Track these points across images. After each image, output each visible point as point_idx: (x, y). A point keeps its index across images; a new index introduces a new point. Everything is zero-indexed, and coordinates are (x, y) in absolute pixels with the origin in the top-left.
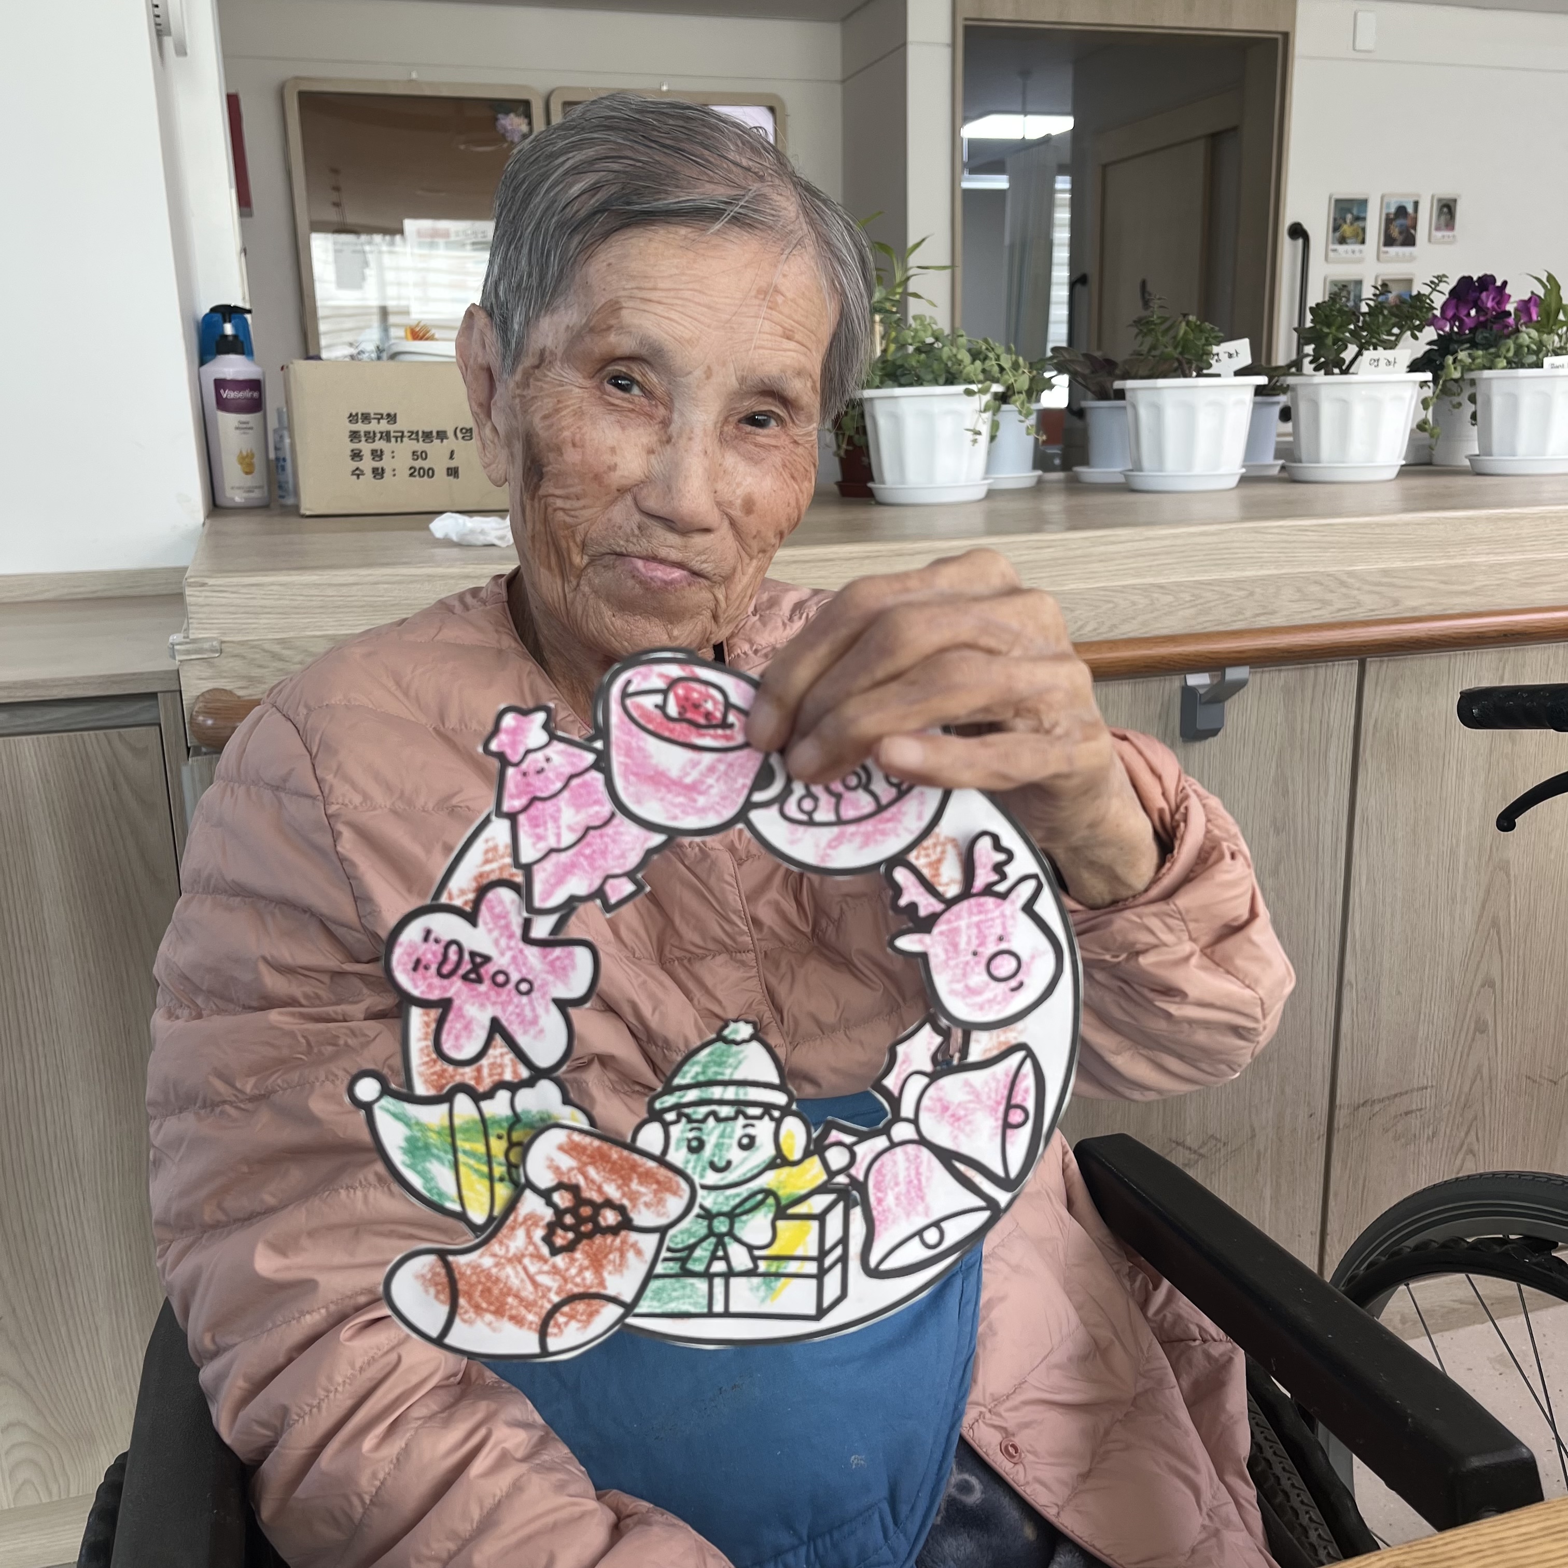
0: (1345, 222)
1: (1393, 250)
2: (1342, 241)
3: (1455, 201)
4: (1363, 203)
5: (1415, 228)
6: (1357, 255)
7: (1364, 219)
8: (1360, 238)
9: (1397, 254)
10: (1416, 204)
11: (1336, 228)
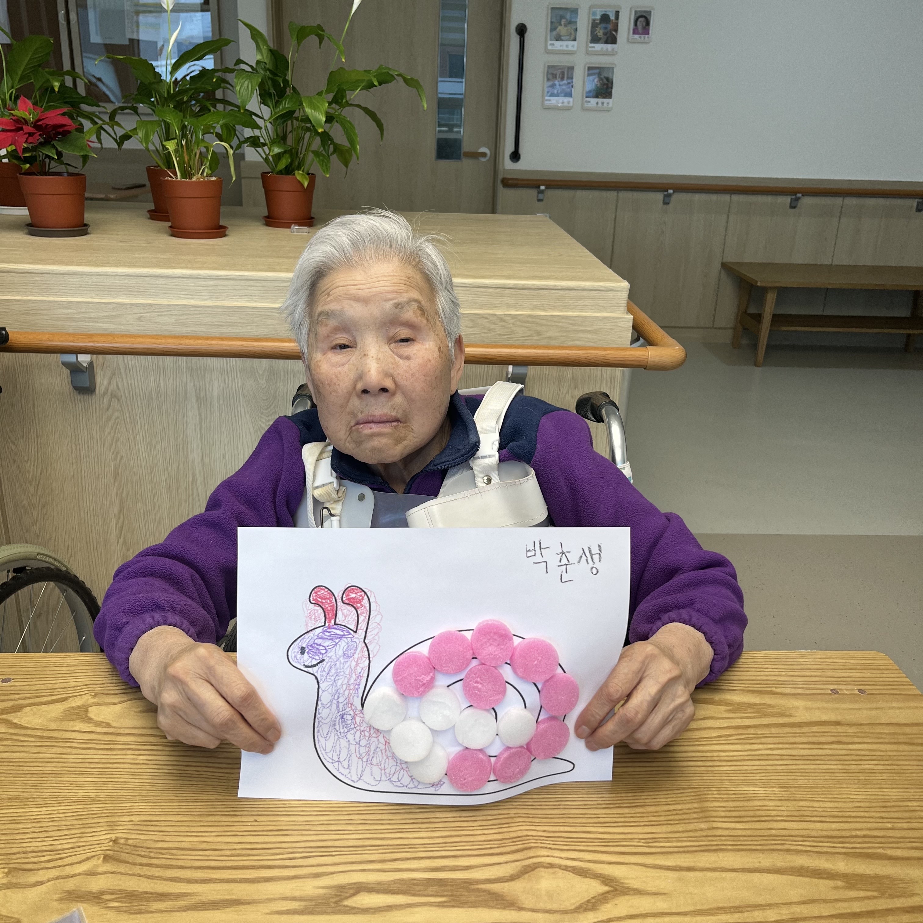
0: (561, 25)
1: (598, 47)
2: (558, 38)
3: (650, 13)
4: (575, 11)
5: (616, 31)
6: (570, 48)
7: (576, 22)
8: (572, 37)
9: (602, 49)
10: (617, 13)
11: (552, 30)
